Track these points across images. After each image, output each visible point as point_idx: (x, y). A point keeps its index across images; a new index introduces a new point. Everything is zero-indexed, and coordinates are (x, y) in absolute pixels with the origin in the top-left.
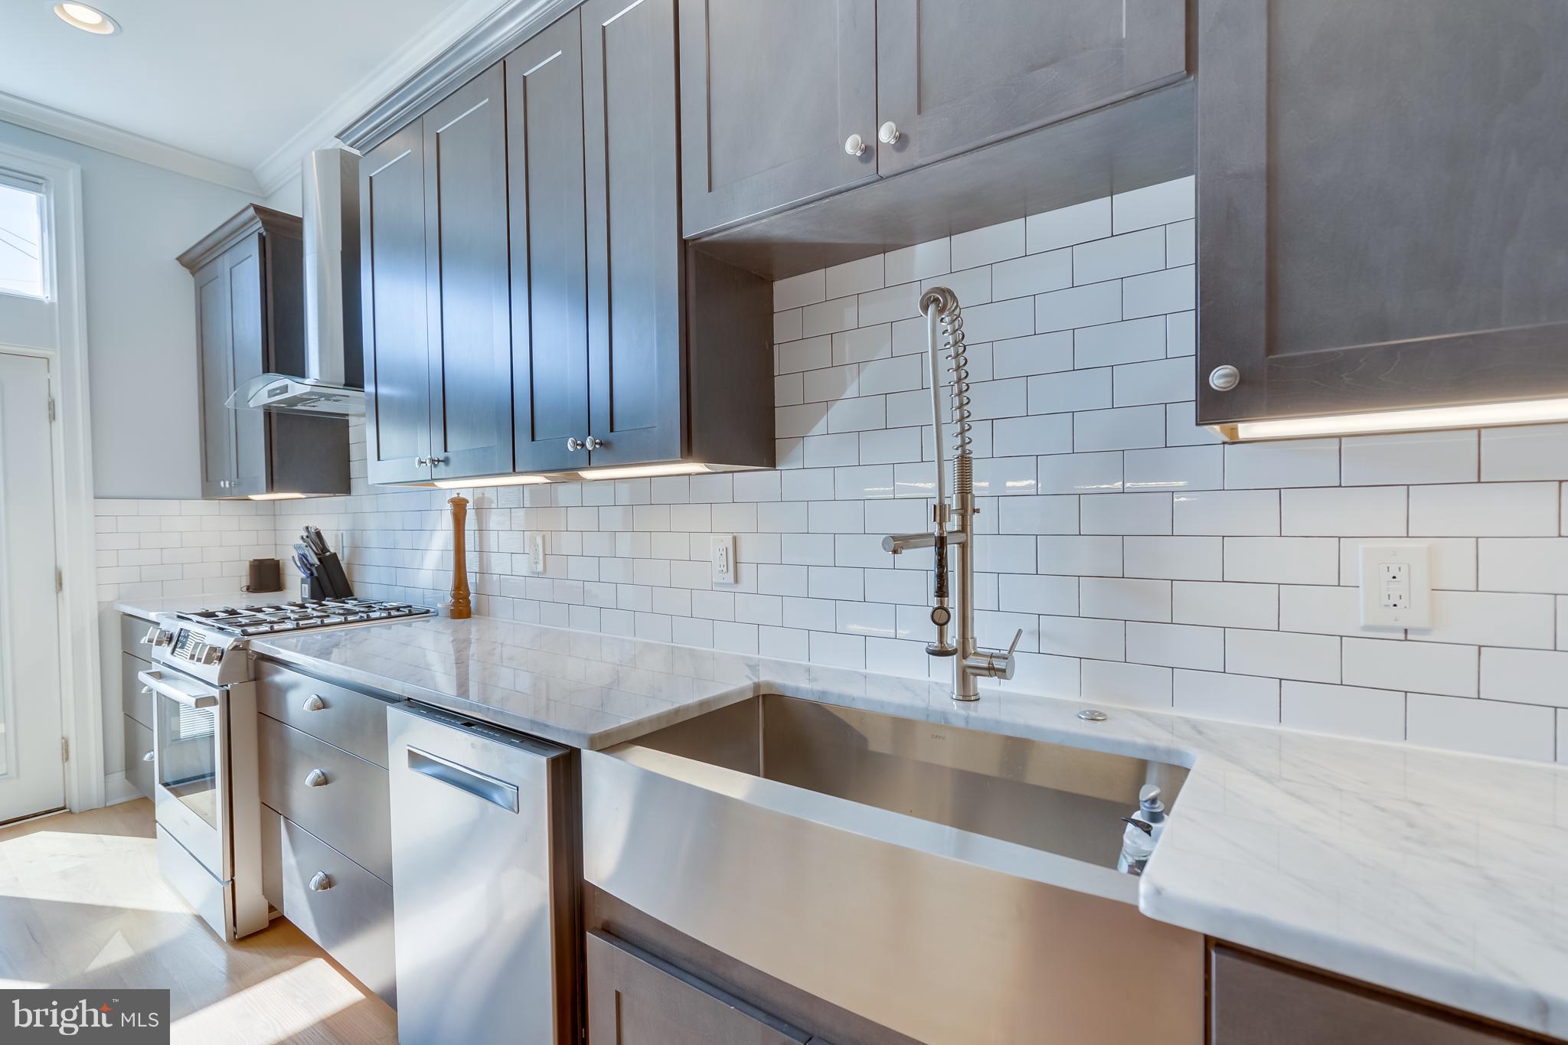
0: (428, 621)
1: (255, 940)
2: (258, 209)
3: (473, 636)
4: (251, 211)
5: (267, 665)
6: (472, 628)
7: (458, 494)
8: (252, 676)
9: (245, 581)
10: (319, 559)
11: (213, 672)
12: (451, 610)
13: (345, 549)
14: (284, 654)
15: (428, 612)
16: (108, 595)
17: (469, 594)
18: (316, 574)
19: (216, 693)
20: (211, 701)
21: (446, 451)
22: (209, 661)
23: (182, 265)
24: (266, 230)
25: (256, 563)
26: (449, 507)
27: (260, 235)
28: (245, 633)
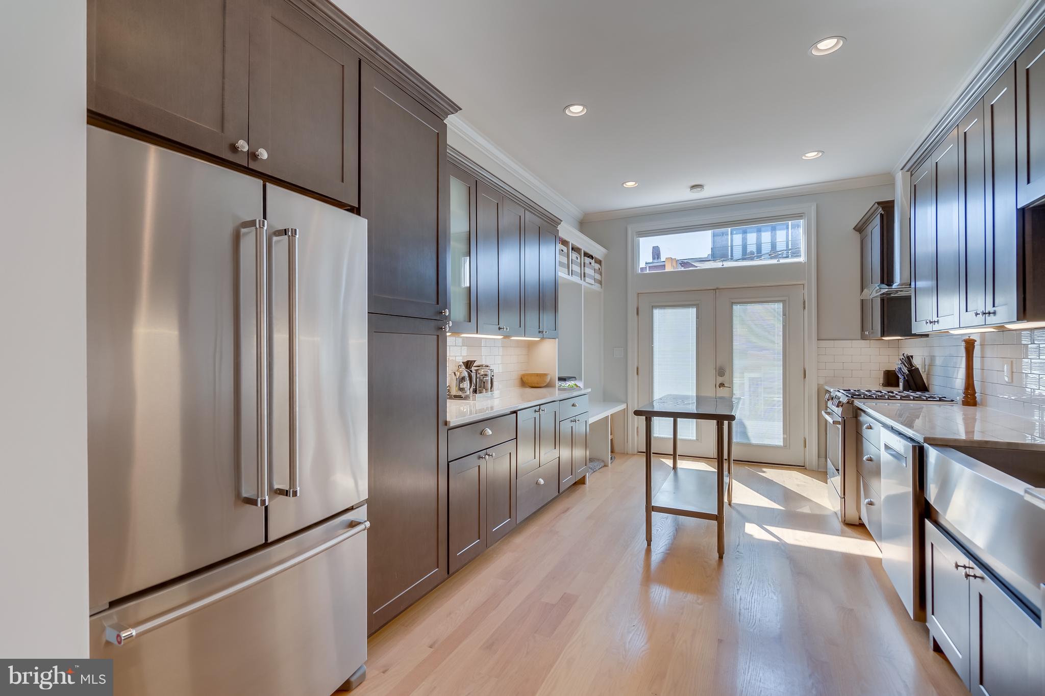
0: (953, 406)
1: (852, 527)
2: (879, 203)
3: (978, 416)
4: (876, 204)
5: (859, 411)
6: (978, 412)
7: (969, 337)
8: (855, 416)
9: (881, 381)
10: (908, 371)
11: (839, 411)
12: (963, 401)
13: (926, 366)
14: (869, 411)
15: (952, 401)
16: (822, 382)
17: (975, 393)
18: (906, 378)
19: (840, 420)
20: (838, 423)
21: (938, 317)
22: (838, 406)
23: (856, 231)
24: (884, 211)
25: (886, 372)
26: (963, 344)
27: (881, 214)
28: (852, 397)
